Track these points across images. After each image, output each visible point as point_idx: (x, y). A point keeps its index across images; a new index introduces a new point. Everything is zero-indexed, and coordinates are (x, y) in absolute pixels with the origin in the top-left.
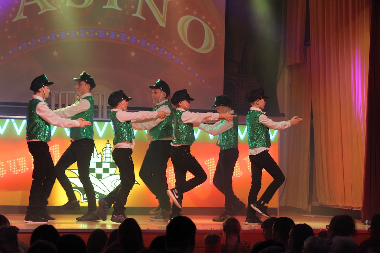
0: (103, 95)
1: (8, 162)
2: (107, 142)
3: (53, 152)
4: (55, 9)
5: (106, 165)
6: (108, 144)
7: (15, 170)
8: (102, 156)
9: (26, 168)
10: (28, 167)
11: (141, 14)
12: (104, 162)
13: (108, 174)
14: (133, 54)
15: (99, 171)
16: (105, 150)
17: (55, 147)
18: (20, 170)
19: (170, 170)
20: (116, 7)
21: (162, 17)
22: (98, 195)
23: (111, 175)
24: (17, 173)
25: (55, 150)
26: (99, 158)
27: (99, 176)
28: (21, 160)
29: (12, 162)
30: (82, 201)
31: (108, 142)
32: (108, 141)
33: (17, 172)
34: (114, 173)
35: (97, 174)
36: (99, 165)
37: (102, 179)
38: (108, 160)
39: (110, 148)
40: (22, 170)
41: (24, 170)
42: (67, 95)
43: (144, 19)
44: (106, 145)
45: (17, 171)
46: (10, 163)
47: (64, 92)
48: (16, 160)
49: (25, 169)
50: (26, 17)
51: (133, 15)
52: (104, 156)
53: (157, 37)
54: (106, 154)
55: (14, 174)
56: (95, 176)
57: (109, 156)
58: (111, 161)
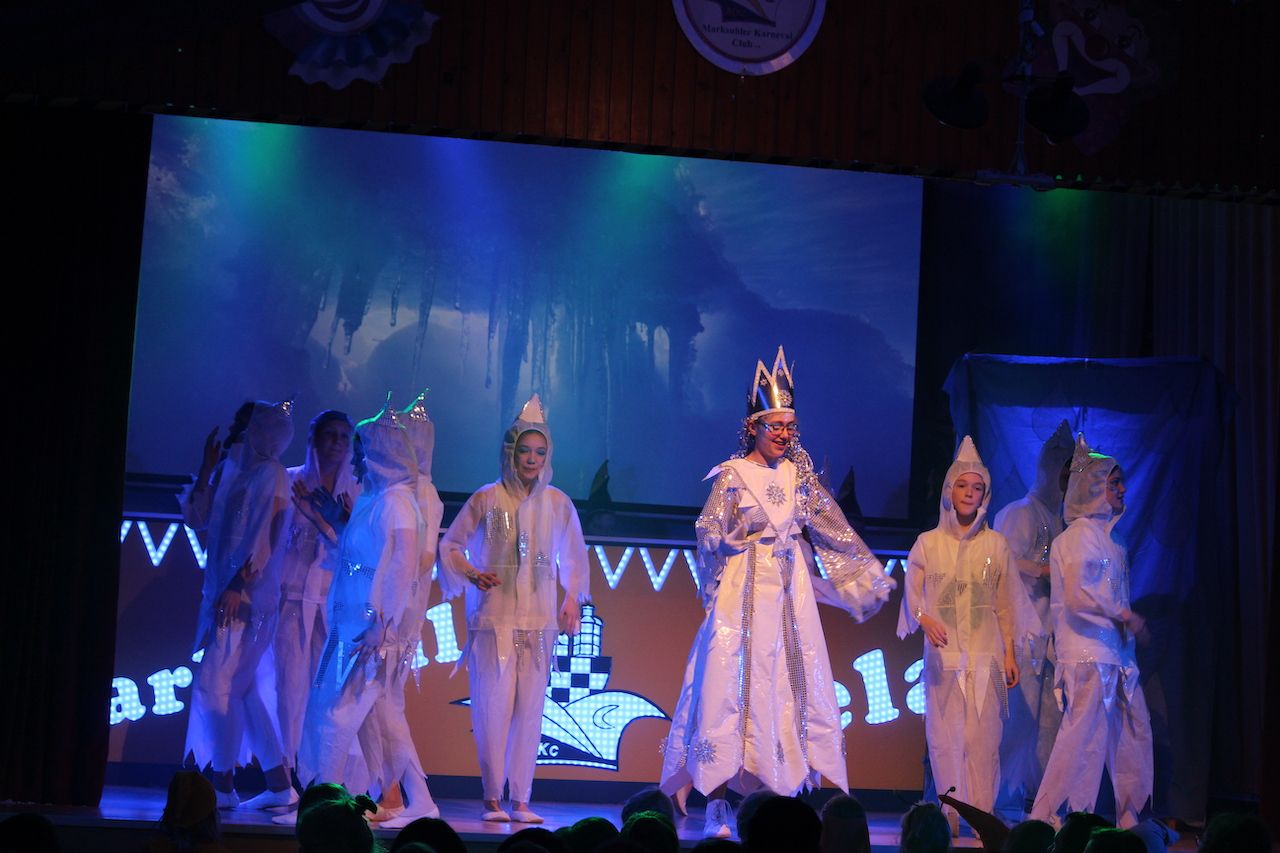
2: (585, 602)
3: (435, 625)
5: (580, 666)
6: (588, 607)
8: (571, 640)
13: (586, 691)
15: (561, 680)
16: (580, 622)
17: (439, 613)
22: (556, 747)
23: (593, 692)
25: (440, 620)
26: (560, 644)
27: (560, 696)
31: (588, 601)
34: (601, 688)
35: (555, 691)
36: (561, 663)
37: (567, 703)
38: (587, 649)
39: (593, 616)
44: (582, 609)
52: (576, 639)
54: (581, 634)
56: (550, 696)
57: (588, 639)
58: (596, 653)
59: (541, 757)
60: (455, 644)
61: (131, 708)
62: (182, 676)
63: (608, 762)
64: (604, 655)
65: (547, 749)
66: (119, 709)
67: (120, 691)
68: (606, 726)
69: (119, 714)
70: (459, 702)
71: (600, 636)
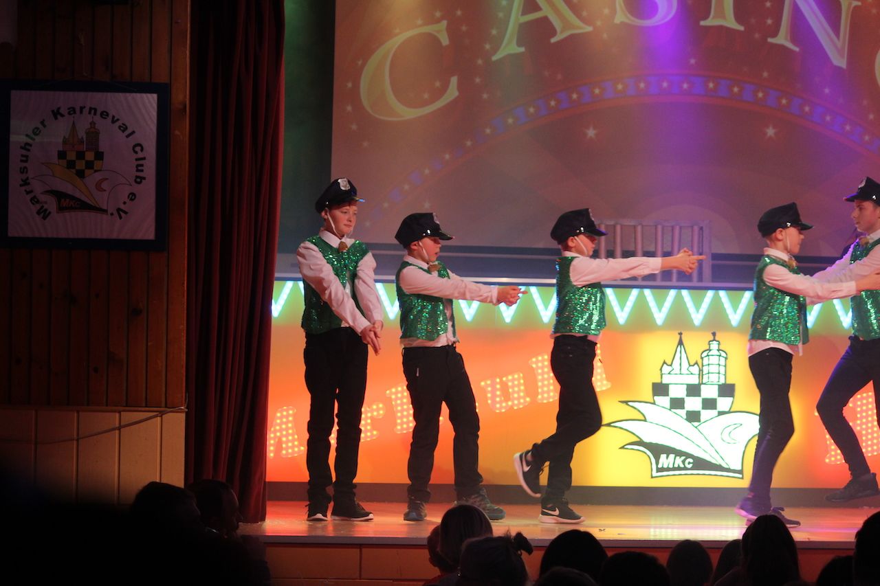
0: (701, 228)
1: (483, 384)
2: (712, 338)
4: (589, 29)
5: (709, 392)
6: (714, 342)
7: (501, 402)
8: (701, 370)
9: (524, 398)
10: (528, 396)
11: (789, 38)
12: (704, 384)
13: (714, 412)
14: (771, 132)
15: (693, 404)
16: (708, 355)
18: (510, 403)
19: (859, 403)
20: (731, 22)
21: (839, 44)
22: (691, 460)
23: (721, 413)
24: (503, 411)
26: (692, 374)
27: (693, 417)
28: (513, 380)
29: (493, 385)
30: (655, 474)
31: (714, 338)
32: (714, 334)
33: (505, 408)
34: (727, 410)
35: (688, 413)
36: (693, 390)
37: (698, 423)
38: (714, 378)
39: (719, 350)
40: (516, 402)
41: (520, 403)
42: (618, 228)
43: (796, 49)
44: (709, 344)
45: (504, 405)
46: (487, 386)
47: (612, 223)
48: (501, 379)
49: (522, 401)
50: (522, 49)
51: (770, 40)
52: (705, 370)
53: (827, 91)
54: (709, 365)
55: (498, 411)
56: (685, 417)
57: (714, 369)
58: (722, 381)
59: (679, 469)
60: (604, 376)
62: (378, 409)
63: (734, 471)
64: (728, 382)
65: (683, 462)
68: (733, 441)
70: (609, 425)
71: (725, 366)
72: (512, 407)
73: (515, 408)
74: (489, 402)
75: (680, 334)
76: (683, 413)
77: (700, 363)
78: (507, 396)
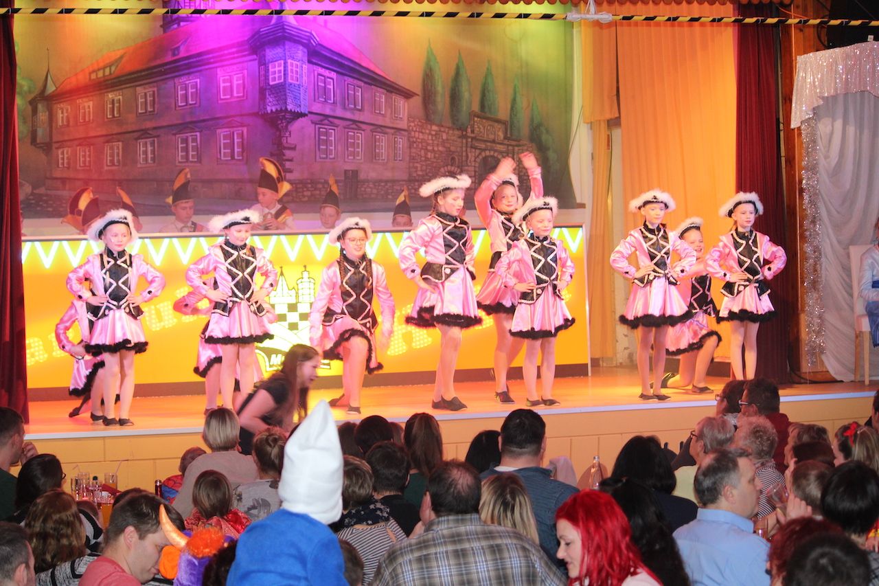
5: (304, 308)
6: (306, 272)
7: (155, 323)
8: (297, 293)
9: (172, 319)
10: (175, 318)
12: (300, 303)
13: (308, 323)
15: (293, 317)
16: (301, 282)
24: (158, 329)
26: (291, 296)
27: (293, 327)
28: (163, 306)
29: (149, 311)
30: (268, 369)
31: (305, 269)
32: (305, 267)
33: (159, 327)
35: (290, 324)
36: (292, 307)
37: (297, 331)
38: (306, 298)
39: (309, 278)
40: (166, 322)
41: (169, 323)
44: (302, 274)
45: (158, 325)
48: (156, 308)
49: (171, 321)
52: (300, 292)
54: (302, 289)
55: (154, 330)
56: (287, 327)
57: (306, 291)
58: (312, 300)
61: (39, 355)
66: (33, 355)
67: (32, 345)
69: (33, 359)
71: (313, 289)
72: (164, 326)
73: (167, 327)
74: (148, 323)
75: (281, 267)
76: (285, 324)
77: (296, 288)
78: (160, 319)
